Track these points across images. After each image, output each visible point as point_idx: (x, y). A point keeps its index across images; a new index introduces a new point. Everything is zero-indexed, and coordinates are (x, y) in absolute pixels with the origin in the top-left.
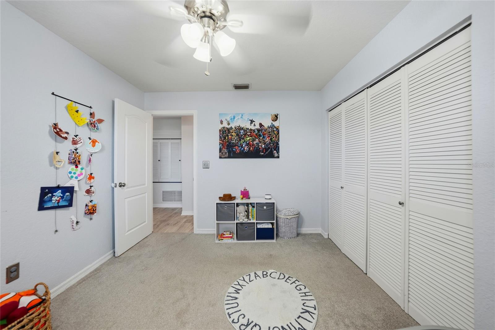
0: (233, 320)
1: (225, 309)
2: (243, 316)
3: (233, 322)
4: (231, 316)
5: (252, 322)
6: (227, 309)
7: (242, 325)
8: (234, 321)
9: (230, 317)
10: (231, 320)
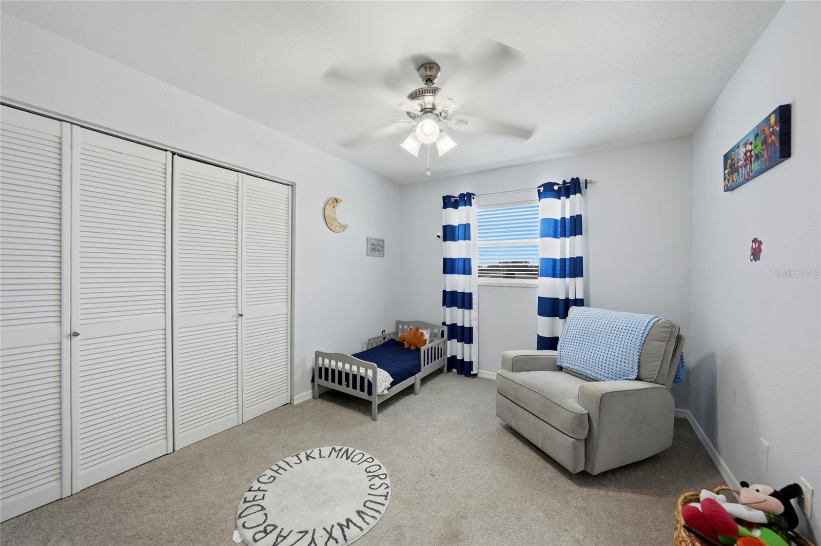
0: (386, 488)
1: (385, 507)
2: (372, 487)
3: (388, 487)
4: (386, 494)
5: (368, 476)
6: (383, 505)
7: (381, 479)
8: (386, 486)
9: (388, 493)
10: (389, 490)
